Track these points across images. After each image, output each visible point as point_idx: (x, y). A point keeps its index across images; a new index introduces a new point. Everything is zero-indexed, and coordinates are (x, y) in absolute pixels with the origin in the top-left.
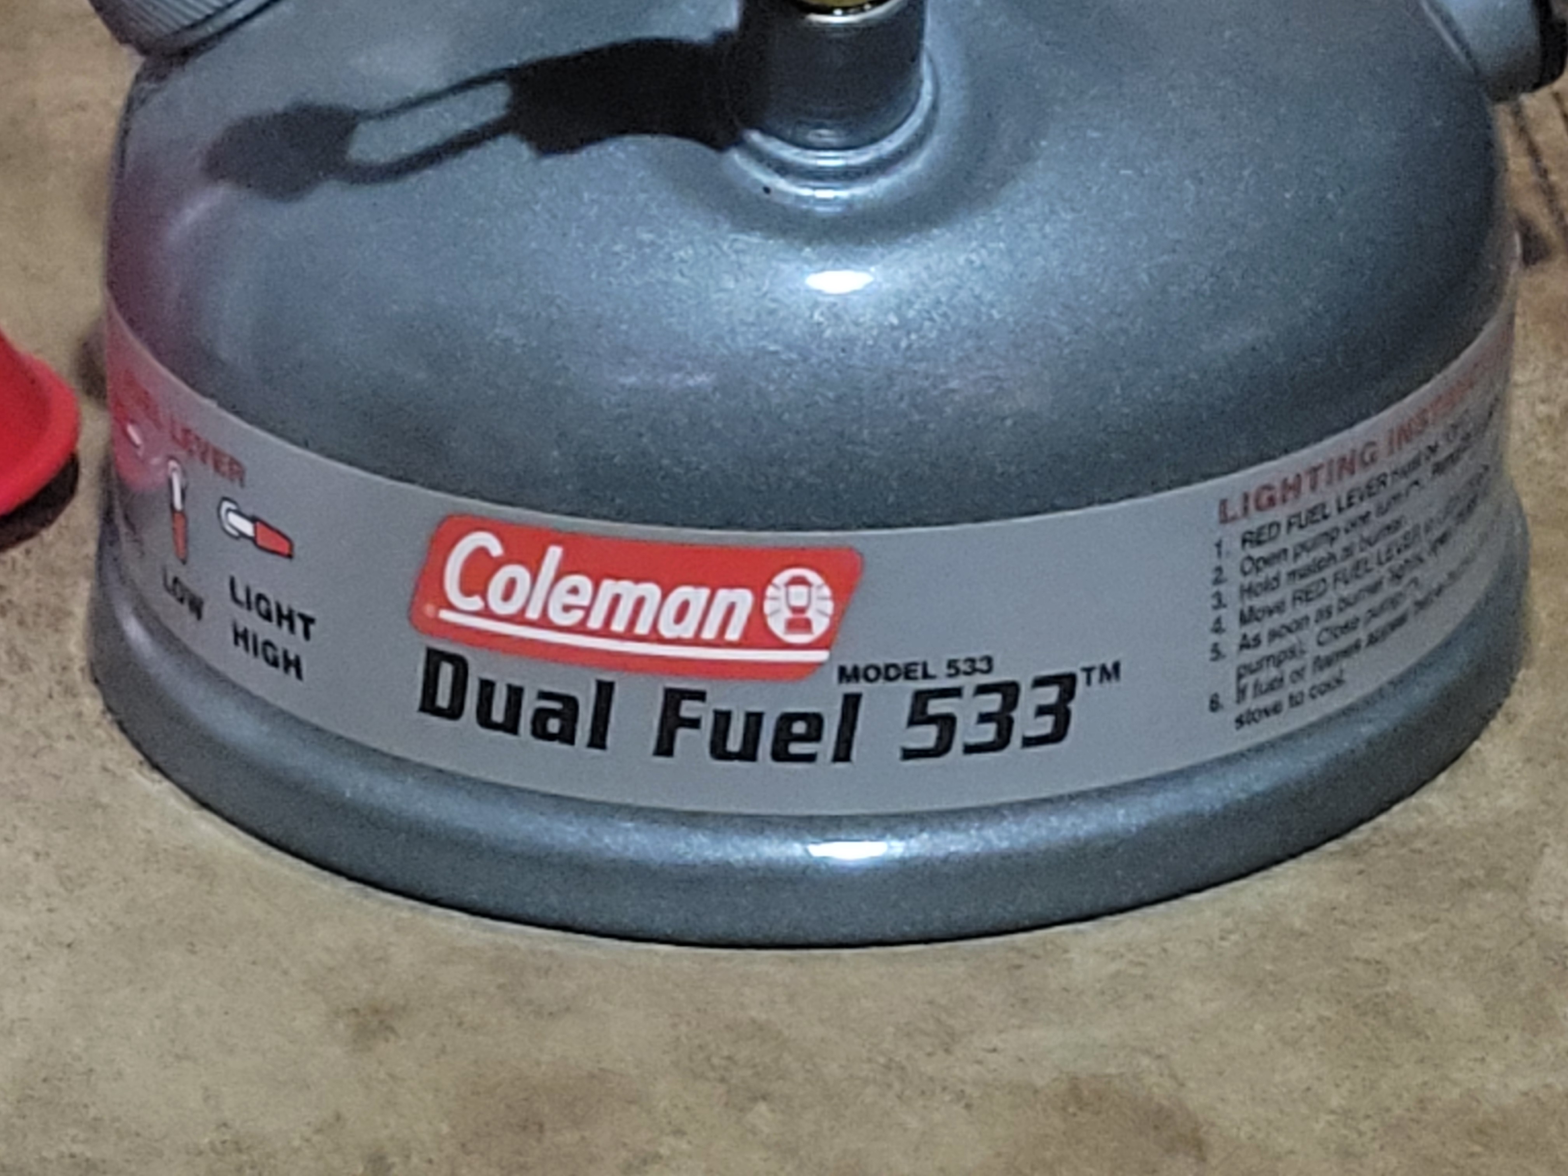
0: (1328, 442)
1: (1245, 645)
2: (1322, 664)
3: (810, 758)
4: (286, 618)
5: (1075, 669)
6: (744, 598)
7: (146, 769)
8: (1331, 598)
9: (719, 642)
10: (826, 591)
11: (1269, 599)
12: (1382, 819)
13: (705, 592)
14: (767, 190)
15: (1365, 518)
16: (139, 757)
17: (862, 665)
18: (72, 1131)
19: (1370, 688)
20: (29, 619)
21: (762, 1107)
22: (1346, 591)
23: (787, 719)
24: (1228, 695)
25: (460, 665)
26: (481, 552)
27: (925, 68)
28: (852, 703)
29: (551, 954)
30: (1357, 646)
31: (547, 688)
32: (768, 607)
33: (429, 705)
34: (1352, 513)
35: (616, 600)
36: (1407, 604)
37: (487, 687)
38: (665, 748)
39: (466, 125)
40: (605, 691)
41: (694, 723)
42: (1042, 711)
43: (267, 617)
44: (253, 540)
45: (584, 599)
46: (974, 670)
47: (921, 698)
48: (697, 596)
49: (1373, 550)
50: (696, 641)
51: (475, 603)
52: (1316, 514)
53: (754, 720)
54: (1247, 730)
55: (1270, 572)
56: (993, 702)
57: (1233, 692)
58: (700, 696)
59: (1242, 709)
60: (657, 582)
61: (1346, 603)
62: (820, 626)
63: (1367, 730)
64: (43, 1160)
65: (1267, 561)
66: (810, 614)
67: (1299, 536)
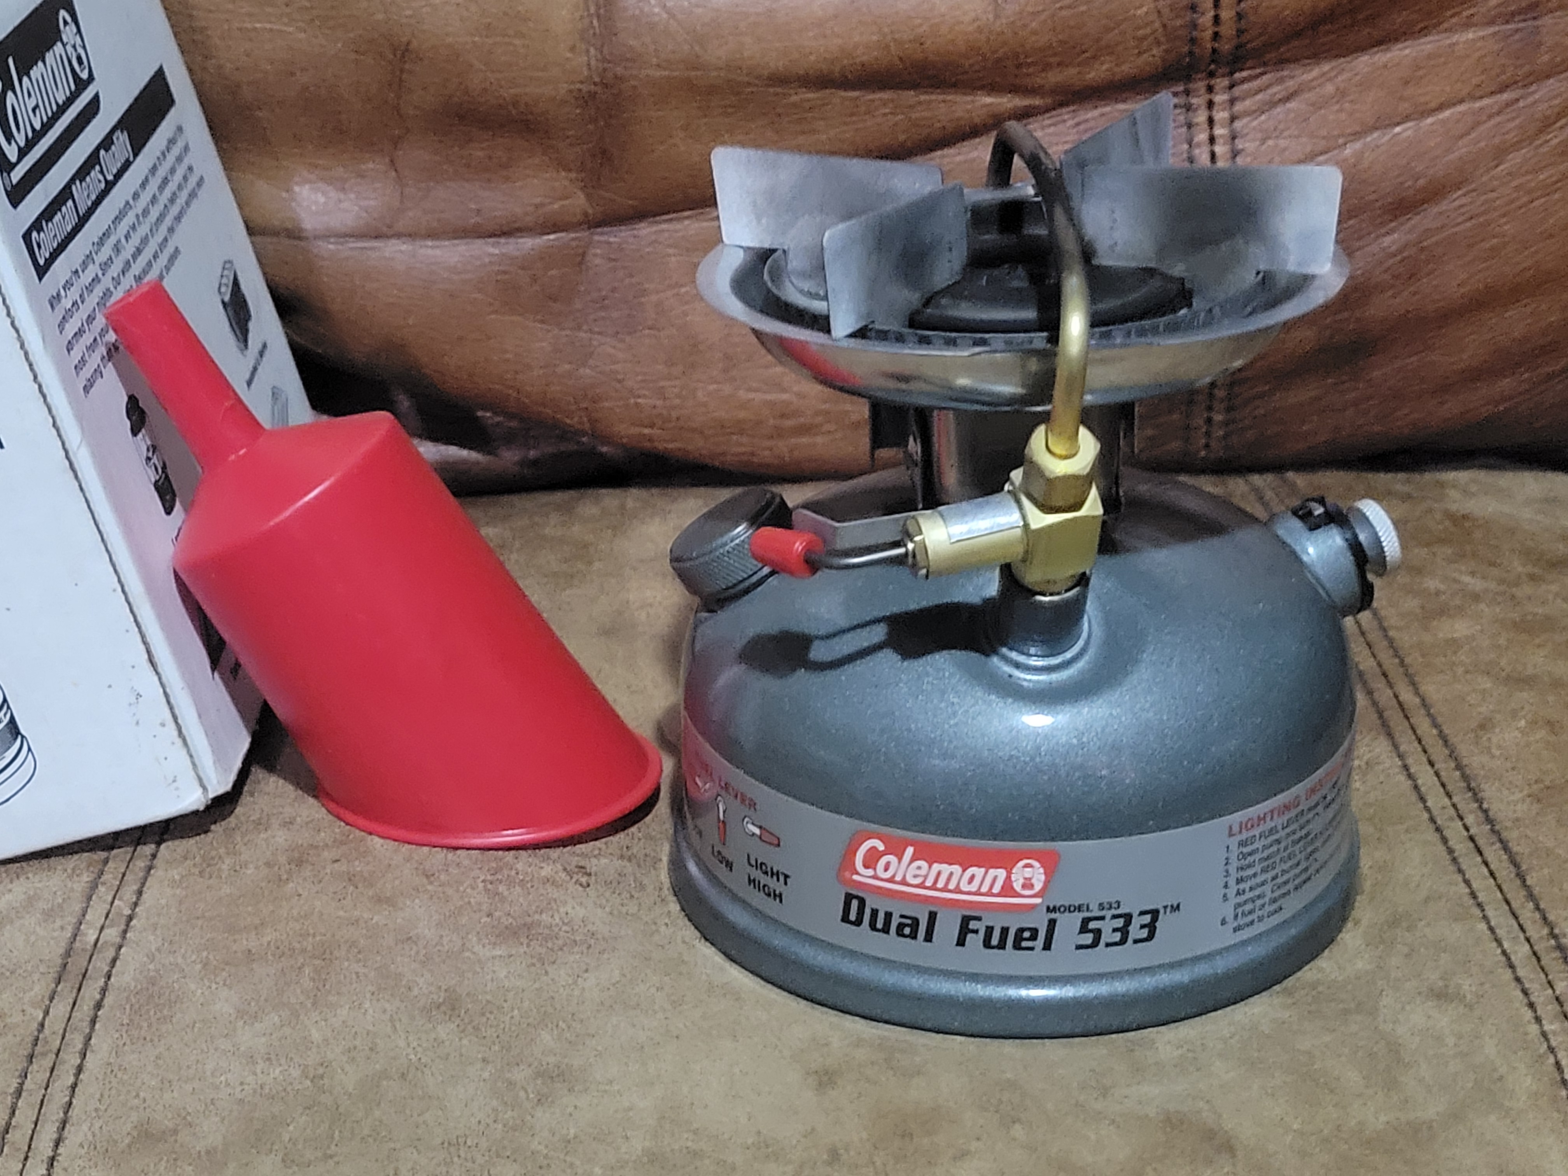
0: (1279, 797)
1: (1238, 893)
2: (1274, 901)
3: (1032, 949)
4: (775, 874)
5: (1160, 907)
6: (1001, 873)
7: (703, 940)
8: (1278, 870)
9: (989, 894)
10: (1042, 870)
11: (1250, 872)
12: (1299, 974)
13: (983, 870)
14: (1010, 676)
15: (1294, 832)
16: (698, 934)
17: (1058, 905)
18: (686, 1136)
19: (1294, 911)
20: (642, 863)
21: (1017, 1126)
22: (1285, 867)
23: (1021, 930)
24: (1230, 917)
25: (862, 902)
26: (874, 848)
27: (1086, 618)
28: (1052, 923)
29: (905, 1041)
30: (1289, 892)
31: (904, 913)
32: (1013, 877)
33: (845, 919)
34: (1288, 830)
35: (939, 874)
36: (1311, 870)
37: (875, 913)
38: (961, 942)
39: (866, 644)
40: (933, 916)
41: (976, 932)
42: (1143, 927)
43: (766, 873)
44: (760, 838)
45: (923, 872)
46: (1110, 908)
47: (1086, 921)
48: (979, 872)
49: (1298, 846)
50: (978, 893)
51: (870, 872)
52: (1272, 831)
53: (1005, 931)
54: (1238, 933)
55: (1250, 859)
56: (1120, 923)
57: (1232, 917)
58: (979, 919)
59: (1236, 924)
60: (960, 865)
61: (1284, 872)
62: (1038, 887)
63: (1293, 932)
64: (672, 1150)
65: (1250, 854)
66: (1034, 881)
67: (1264, 842)
